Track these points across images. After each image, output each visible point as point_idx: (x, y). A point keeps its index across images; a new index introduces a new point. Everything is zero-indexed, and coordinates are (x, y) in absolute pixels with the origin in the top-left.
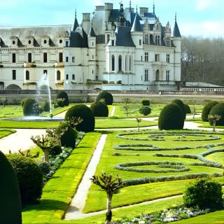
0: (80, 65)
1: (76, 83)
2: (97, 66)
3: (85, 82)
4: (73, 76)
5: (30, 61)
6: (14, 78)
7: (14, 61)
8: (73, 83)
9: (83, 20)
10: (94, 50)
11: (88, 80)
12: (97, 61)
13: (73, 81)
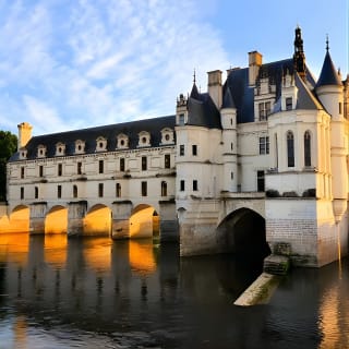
0: (208, 162)
1: (199, 199)
2: (239, 165)
3: (218, 195)
4: (195, 183)
5: (122, 169)
6: (101, 195)
7: (101, 171)
8: (194, 198)
9: (210, 85)
10: (233, 134)
11: (223, 192)
12: (239, 156)
13: (196, 194)
